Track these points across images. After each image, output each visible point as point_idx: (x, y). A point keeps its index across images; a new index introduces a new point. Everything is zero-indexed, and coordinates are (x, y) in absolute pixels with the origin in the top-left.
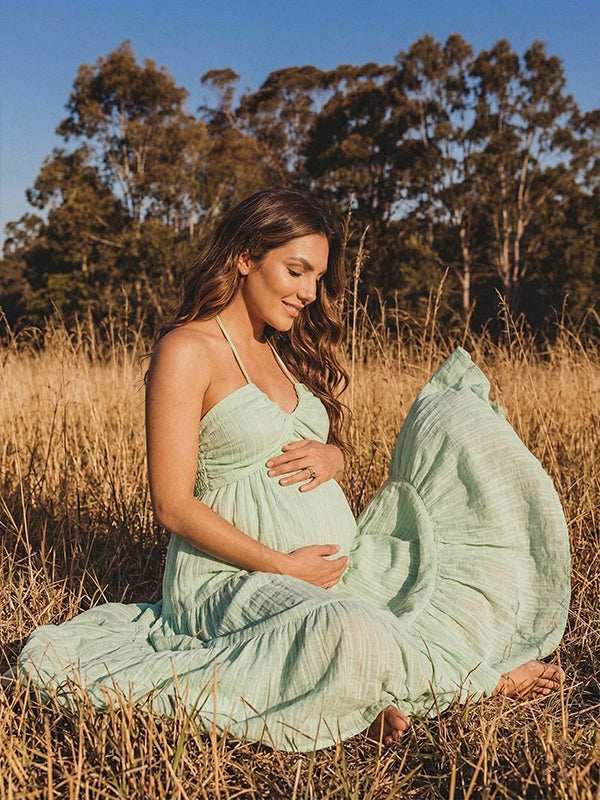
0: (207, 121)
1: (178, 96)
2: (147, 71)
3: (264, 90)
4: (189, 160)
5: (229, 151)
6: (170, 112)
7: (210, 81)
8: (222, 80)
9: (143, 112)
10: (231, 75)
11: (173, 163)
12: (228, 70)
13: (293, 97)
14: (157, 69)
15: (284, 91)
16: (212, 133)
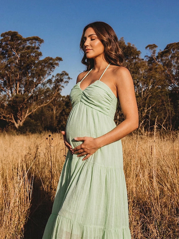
0: (147, 60)
1: (138, 53)
2: (128, 46)
3: (165, 50)
4: (141, 72)
5: (154, 69)
6: (135, 58)
7: (148, 48)
8: (152, 48)
9: (127, 59)
10: (155, 46)
11: (136, 74)
12: (154, 44)
13: (174, 52)
14: (131, 46)
15: (172, 50)
16: (149, 64)
